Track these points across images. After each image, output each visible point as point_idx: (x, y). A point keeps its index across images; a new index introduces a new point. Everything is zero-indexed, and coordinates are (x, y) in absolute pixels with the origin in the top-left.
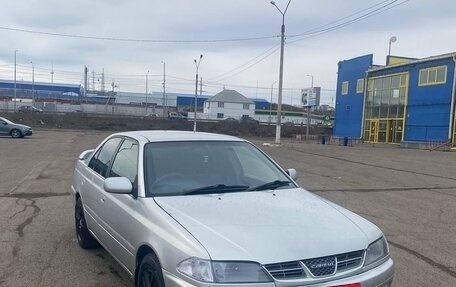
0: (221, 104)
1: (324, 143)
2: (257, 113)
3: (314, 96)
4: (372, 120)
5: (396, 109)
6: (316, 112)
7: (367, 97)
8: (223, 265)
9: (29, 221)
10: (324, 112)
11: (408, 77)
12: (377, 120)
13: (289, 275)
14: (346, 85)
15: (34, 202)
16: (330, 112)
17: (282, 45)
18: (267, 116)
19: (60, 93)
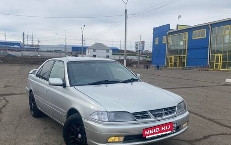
0: (95, 50)
1: (147, 68)
2: (113, 54)
3: (141, 45)
4: (170, 56)
5: (182, 51)
6: (142, 54)
7: (168, 45)
8: (112, 114)
9: (4, 106)
10: (146, 54)
11: (187, 35)
12: (173, 56)
13: (143, 118)
14: (157, 39)
15: (5, 98)
16: (149, 53)
17: (126, 19)
18: (118, 56)
19: (10, 46)
